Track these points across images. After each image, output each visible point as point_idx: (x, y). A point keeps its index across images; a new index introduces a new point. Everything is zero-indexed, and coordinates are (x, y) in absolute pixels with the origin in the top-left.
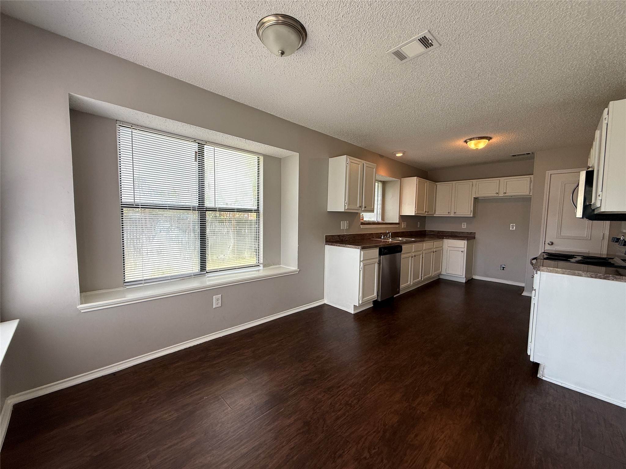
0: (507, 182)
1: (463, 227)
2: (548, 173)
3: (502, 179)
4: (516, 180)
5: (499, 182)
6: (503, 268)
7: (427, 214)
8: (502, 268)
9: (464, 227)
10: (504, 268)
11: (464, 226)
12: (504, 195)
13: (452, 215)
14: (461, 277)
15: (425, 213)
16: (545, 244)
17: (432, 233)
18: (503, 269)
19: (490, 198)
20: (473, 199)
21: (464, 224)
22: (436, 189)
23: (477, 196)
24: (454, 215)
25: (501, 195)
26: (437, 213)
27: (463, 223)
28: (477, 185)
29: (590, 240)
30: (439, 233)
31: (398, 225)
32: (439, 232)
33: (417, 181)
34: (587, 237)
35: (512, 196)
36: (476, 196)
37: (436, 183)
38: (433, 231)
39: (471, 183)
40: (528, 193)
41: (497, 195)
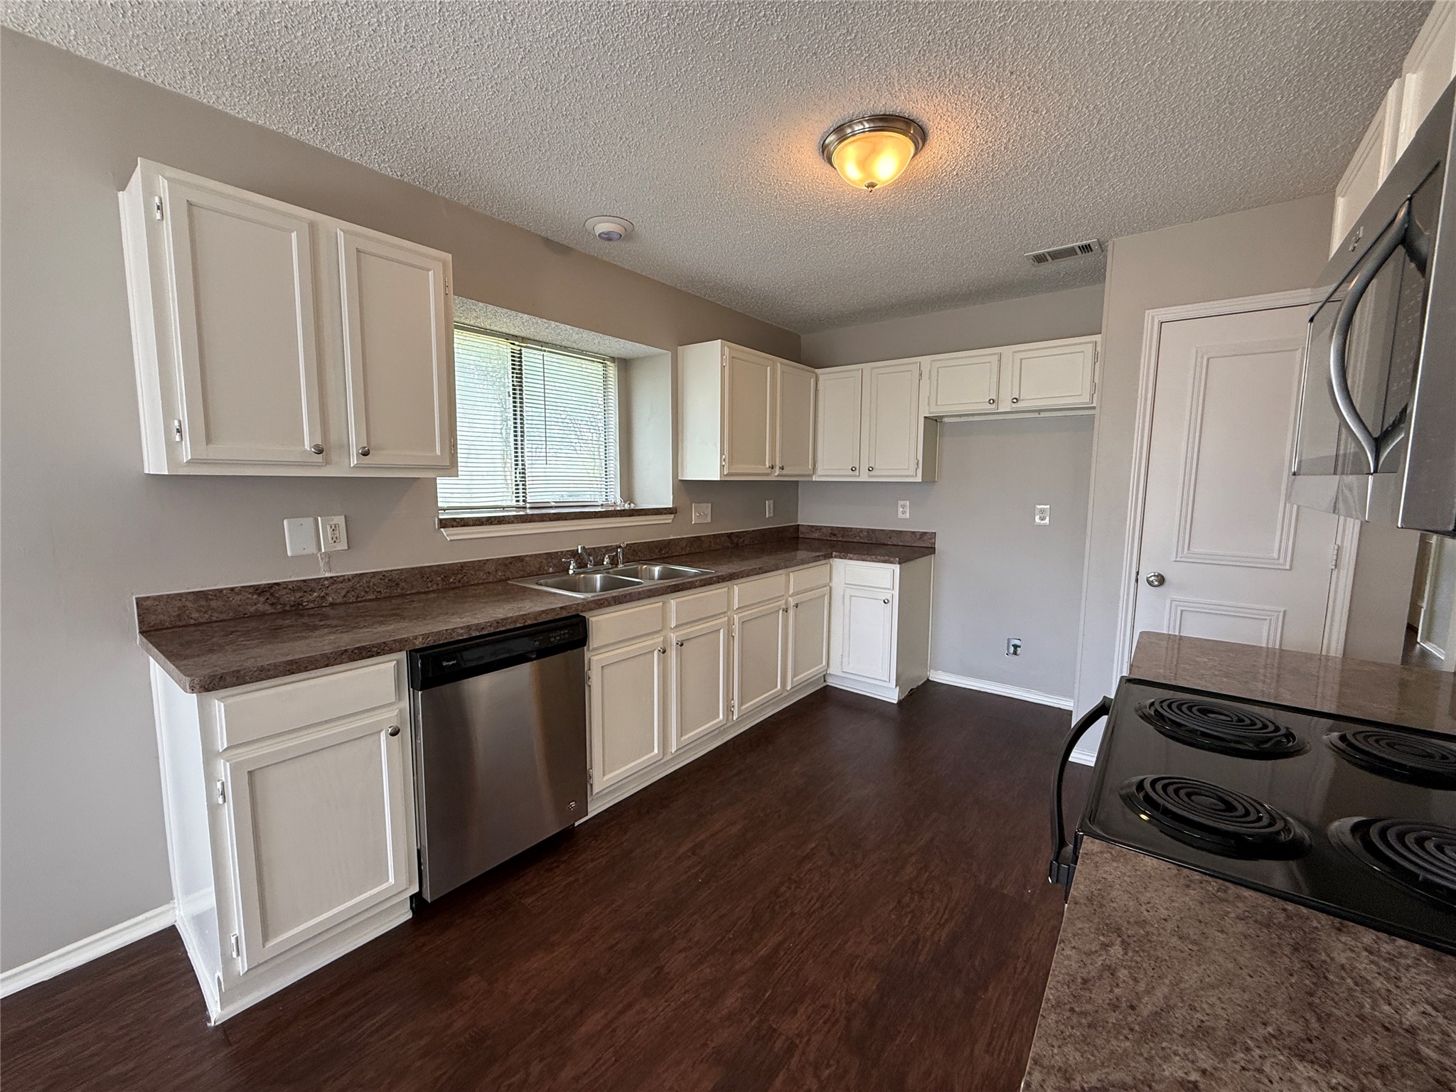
0: (1021, 359)
1: (900, 515)
2: (1153, 318)
3: (1007, 351)
4: (1049, 352)
5: (1000, 361)
6: (1016, 647)
7: (778, 476)
8: (1012, 649)
9: (903, 517)
10: (1018, 649)
11: (904, 513)
12: (1014, 405)
13: (864, 477)
14: (885, 684)
15: (769, 471)
16: (1137, 580)
17: (816, 535)
18: (1015, 653)
19: (971, 419)
20: (922, 421)
21: (903, 507)
22: (816, 389)
23: (935, 411)
24: (870, 476)
25: (1006, 406)
26: (820, 471)
27: (901, 503)
28: (934, 374)
29: (1291, 569)
30: (835, 535)
31: (672, 516)
32: (834, 531)
33: (722, 355)
34: (1279, 559)
35: (1039, 411)
36: (930, 413)
37: (816, 370)
38: (818, 528)
39: (915, 369)
40: (1085, 399)
41: (994, 406)
